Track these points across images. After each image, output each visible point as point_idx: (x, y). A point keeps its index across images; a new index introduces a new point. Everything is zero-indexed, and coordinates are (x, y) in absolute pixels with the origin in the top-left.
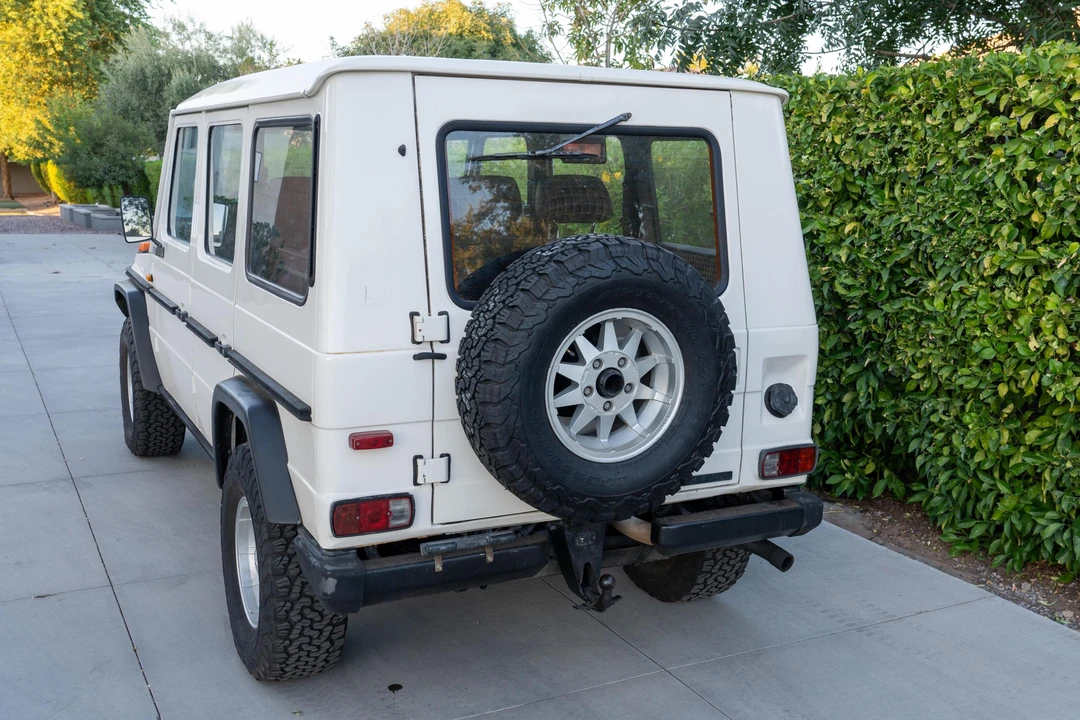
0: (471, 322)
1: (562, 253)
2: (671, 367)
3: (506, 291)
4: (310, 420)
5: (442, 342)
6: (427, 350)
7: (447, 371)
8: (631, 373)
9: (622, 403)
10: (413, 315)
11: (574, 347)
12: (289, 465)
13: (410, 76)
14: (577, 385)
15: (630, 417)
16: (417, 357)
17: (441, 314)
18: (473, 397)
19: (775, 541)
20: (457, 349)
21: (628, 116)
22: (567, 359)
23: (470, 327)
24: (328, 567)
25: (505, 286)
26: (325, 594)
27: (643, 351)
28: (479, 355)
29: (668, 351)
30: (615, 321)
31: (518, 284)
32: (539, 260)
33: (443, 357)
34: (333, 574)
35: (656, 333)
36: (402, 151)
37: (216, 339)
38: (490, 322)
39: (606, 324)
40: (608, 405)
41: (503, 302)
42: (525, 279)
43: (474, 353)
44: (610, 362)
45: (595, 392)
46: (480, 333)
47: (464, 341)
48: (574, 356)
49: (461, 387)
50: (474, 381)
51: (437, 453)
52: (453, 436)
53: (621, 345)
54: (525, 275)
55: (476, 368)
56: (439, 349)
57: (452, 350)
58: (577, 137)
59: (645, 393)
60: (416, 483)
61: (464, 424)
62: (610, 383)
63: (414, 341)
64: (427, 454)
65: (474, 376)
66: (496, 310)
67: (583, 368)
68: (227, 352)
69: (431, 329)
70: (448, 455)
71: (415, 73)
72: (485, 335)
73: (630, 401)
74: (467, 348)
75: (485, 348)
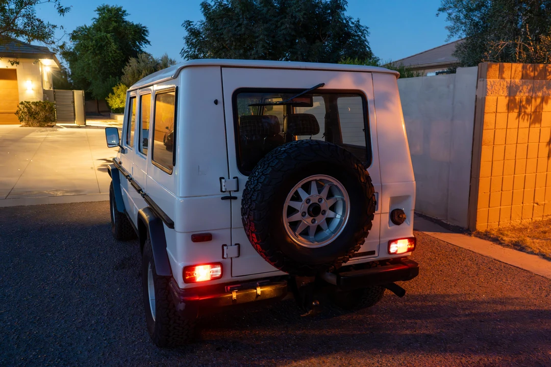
0: (248, 182)
1: (290, 148)
2: (344, 202)
3: (264, 167)
4: (173, 228)
5: (235, 191)
6: (227, 194)
7: (237, 205)
8: (325, 204)
9: (320, 220)
10: (221, 178)
11: (296, 193)
12: (167, 249)
13: (219, 68)
14: (298, 211)
15: (324, 226)
16: (223, 198)
17: (234, 178)
18: (248, 217)
19: (397, 283)
20: (242, 194)
21: (323, 85)
22: (293, 199)
23: (247, 184)
24: (182, 298)
25: (263, 165)
26: (180, 310)
27: (330, 195)
28: (251, 197)
29: (342, 195)
30: (316, 181)
31: (269, 164)
32: (279, 152)
33: (235, 198)
34: (184, 301)
35: (336, 186)
36: (216, 102)
37: (141, 190)
38: (256, 182)
39: (312, 182)
40: (313, 221)
41: (262, 172)
42: (272, 161)
43: (249, 196)
44: (314, 200)
45: (307, 215)
46: (251, 187)
47: (245, 190)
48: (296, 197)
49: (244, 212)
50: (248, 209)
51: (233, 244)
52: (240, 236)
53: (319, 192)
54: (272, 159)
55: (249, 204)
56: (233, 194)
57: (240, 195)
58: (298, 95)
59: (330, 214)
60: (223, 258)
61: (245, 229)
62: (315, 210)
63: (222, 191)
64: (229, 244)
65: (249, 207)
66: (259, 176)
67: (301, 203)
68: (145, 196)
69: (230, 185)
70: (239, 244)
71: (222, 66)
72: (254, 188)
73: (325, 219)
74: (246, 194)
75: (254, 194)
